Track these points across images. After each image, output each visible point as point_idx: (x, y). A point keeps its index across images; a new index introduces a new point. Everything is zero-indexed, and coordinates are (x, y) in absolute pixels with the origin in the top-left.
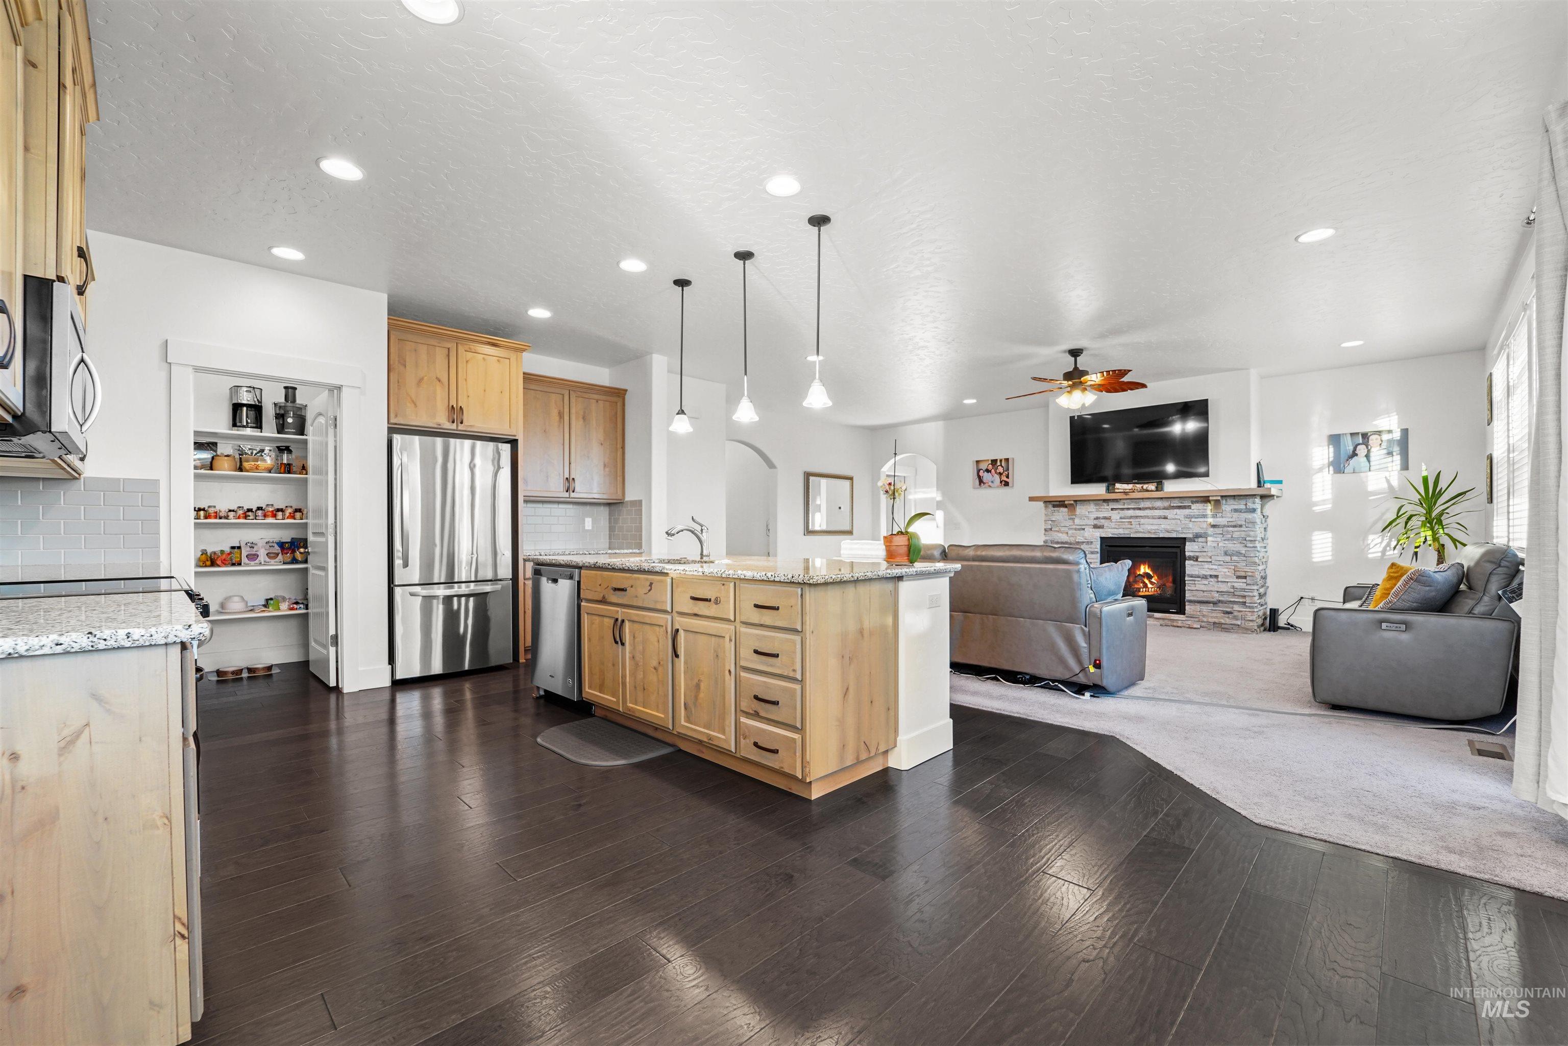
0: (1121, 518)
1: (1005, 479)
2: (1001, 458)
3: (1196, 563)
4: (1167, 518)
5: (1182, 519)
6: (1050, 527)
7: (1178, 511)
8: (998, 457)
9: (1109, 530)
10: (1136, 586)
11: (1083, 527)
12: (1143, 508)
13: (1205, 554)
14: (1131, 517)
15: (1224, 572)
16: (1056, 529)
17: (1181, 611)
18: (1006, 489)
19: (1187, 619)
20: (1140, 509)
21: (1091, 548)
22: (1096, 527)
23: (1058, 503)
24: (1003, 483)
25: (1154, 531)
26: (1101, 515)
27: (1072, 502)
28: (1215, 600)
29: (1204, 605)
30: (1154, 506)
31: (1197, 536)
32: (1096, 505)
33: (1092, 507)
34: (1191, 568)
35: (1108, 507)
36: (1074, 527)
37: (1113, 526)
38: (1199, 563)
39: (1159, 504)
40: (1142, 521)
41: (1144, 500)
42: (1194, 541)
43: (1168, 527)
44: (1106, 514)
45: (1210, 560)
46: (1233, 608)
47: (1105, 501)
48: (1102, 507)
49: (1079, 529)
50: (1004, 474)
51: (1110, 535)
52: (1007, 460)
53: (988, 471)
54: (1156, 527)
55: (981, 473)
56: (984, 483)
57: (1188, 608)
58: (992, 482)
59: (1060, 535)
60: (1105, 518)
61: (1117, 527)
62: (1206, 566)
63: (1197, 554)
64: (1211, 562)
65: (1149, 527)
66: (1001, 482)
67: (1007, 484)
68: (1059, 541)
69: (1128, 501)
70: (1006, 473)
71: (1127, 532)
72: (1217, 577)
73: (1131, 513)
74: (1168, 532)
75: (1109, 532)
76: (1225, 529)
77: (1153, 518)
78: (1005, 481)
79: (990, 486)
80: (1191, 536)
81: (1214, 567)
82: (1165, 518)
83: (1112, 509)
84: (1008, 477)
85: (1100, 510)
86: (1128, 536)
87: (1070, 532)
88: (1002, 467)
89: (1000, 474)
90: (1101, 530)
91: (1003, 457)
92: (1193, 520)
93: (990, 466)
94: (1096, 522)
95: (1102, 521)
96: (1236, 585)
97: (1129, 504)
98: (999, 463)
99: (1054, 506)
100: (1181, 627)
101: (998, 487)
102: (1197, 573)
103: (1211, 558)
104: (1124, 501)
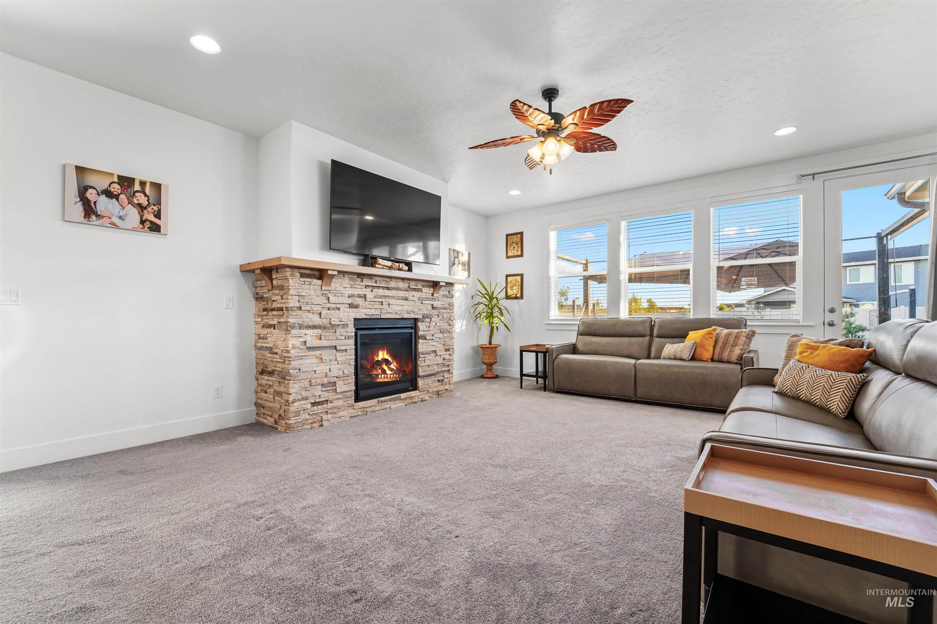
0: (374, 297)
1: (152, 218)
2: (144, 179)
3: (425, 341)
4: (408, 300)
5: (417, 301)
6: (297, 305)
7: (415, 293)
8: (139, 176)
9: (363, 310)
10: (375, 372)
11: (338, 306)
12: (391, 288)
13: (429, 332)
14: (382, 297)
15: (440, 348)
16: (308, 308)
17: (415, 387)
18: (153, 237)
19: (421, 393)
20: (388, 289)
21: (347, 332)
22: (351, 306)
23: (308, 272)
24: (147, 225)
25: (400, 312)
26: (356, 292)
27: (336, 273)
28: (435, 372)
29: (428, 378)
30: (398, 286)
31: (425, 317)
32: (352, 279)
33: (346, 281)
34: (422, 346)
35: (361, 284)
36: (329, 305)
37: (368, 306)
38: (427, 341)
39: (401, 285)
40: (391, 301)
41: (392, 280)
42: (423, 322)
43: (409, 309)
44: (362, 292)
45: (432, 338)
46: (443, 376)
47: (361, 276)
48: (358, 283)
49: (333, 309)
50: (150, 209)
51: (364, 317)
52: (157, 187)
53: (108, 194)
54: (400, 308)
55: (91, 194)
56: (98, 216)
57: (420, 382)
58: (120, 217)
59: (311, 315)
60: (359, 296)
61: (370, 306)
62: (431, 343)
63: (426, 333)
64: (433, 339)
65: (396, 308)
66: (142, 222)
67: (155, 228)
68: (310, 324)
69: (380, 278)
70: (155, 208)
71: (378, 312)
72: (435, 352)
73: (381, 292)
74: (408, 313)
75: (361, 313)
76: (440, 311)
77: (398, 298)
78: (151, 222)
79: (113, 224)
80: (421, 317)
81: (435, 343)
82: (406, 299)
83: (366, 286)
84: (158, 215)
85: (355, 286)
86: (379, 317)
87: (324, 312)
88: (146, 195)
89: (141, 208)
90: (355, 310)
91: (149, 178)
92: (424, 302)
93: (117, 186)
94: (350, 301)
95: (358, 299)
96: (445, 356)
97: (380, 283)
98: (137, 187)
99: (302, 276)
100: (416, 402)
101: (133, 230)
102: (425, 350)
103: (433, 335)
104: (377, 279)
